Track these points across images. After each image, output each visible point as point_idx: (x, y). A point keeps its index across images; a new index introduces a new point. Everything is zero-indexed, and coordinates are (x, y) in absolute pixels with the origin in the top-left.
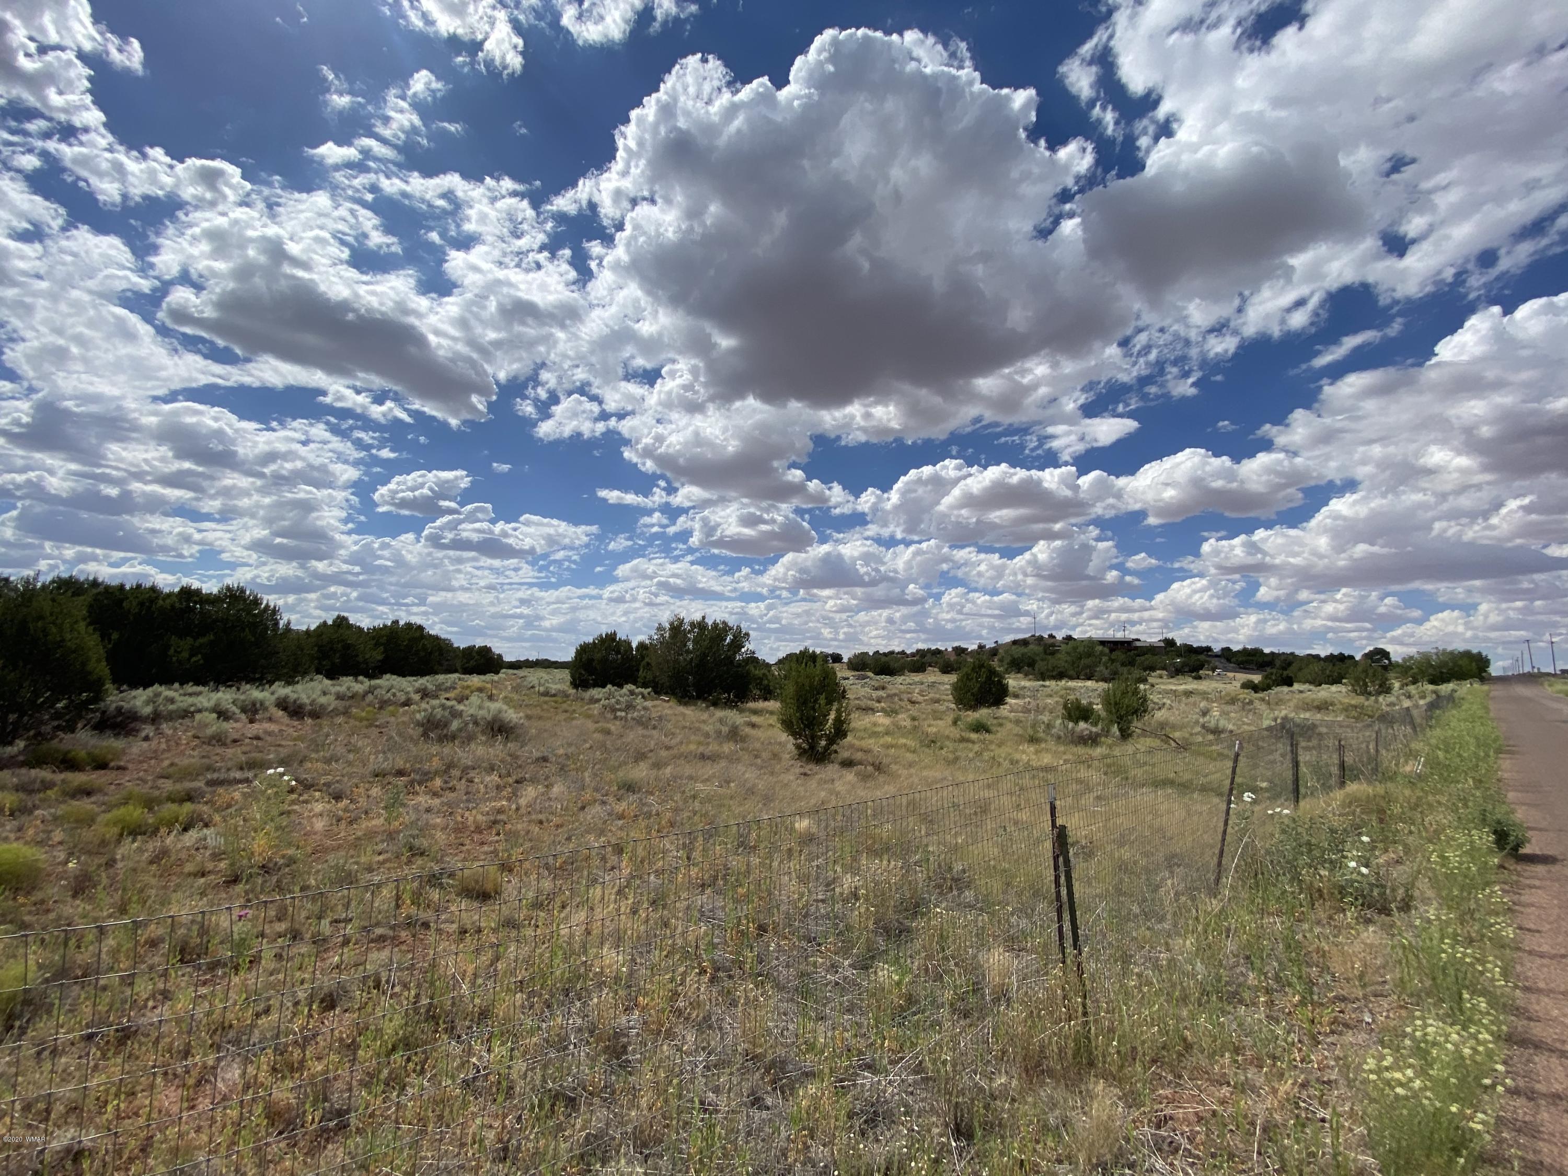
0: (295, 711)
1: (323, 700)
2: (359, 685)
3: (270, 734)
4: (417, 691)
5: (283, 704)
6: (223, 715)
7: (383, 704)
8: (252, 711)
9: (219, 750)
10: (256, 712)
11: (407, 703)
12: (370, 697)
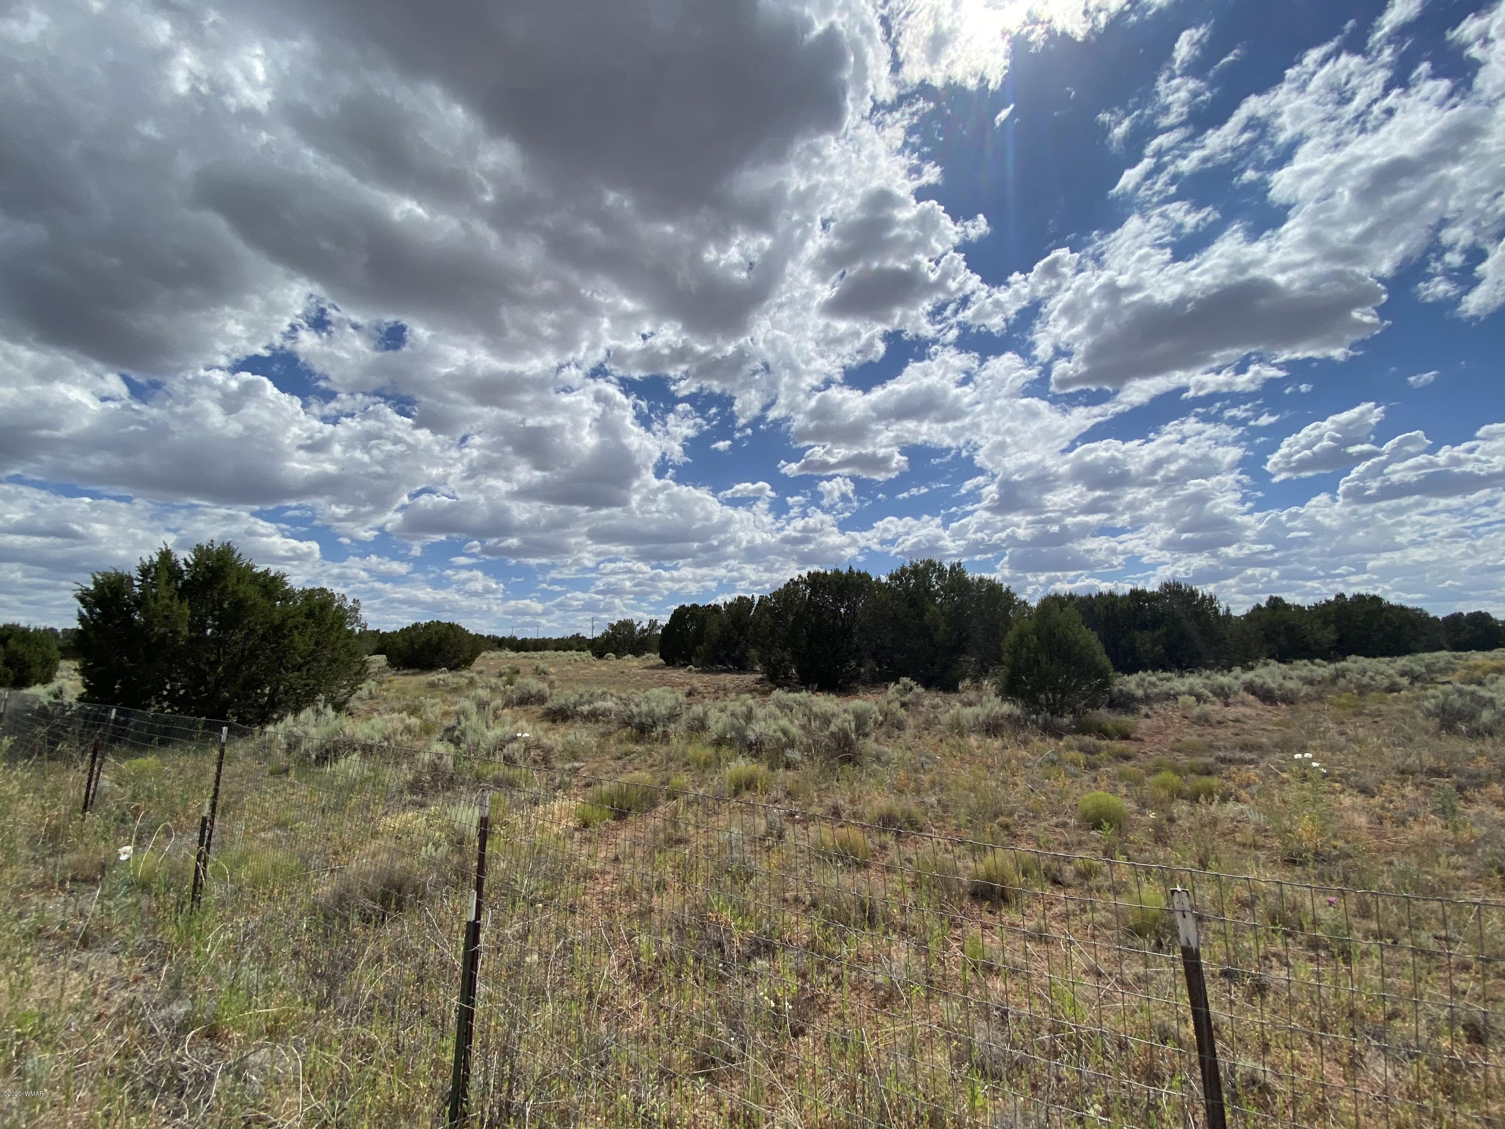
0: (1266, 696)
1: (1290, 684)
2: (1323, 670)
3: (1249, 717)
4: (1403, 674)
5: (1250, 688)
6: (1199, 698)
7: (1363, 690)
8: (1223, 694)
9: (1210, 730)
10: (1227, 696)
11: (1393, 688)
12: (1342, 682)
